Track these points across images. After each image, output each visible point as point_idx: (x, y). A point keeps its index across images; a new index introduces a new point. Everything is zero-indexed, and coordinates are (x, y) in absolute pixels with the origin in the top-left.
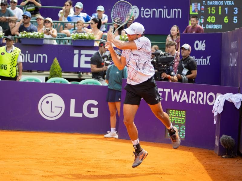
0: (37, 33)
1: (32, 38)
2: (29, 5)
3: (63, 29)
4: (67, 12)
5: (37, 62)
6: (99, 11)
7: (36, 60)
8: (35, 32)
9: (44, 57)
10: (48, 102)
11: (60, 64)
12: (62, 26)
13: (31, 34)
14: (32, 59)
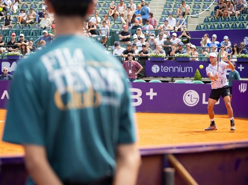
0: (186, 54)
1: (183, 57)
2: (184, 38)
3: (204, 52)
4: (205, 41)
5: (186, 71)
6: (225, 39)
7: (185, 70)
8: (184, 53)
9: (191, 69)
10: (189, 95)
11: (200, 73)
12: (203, 50)
13: (182, 55)
14: (183, 70)
